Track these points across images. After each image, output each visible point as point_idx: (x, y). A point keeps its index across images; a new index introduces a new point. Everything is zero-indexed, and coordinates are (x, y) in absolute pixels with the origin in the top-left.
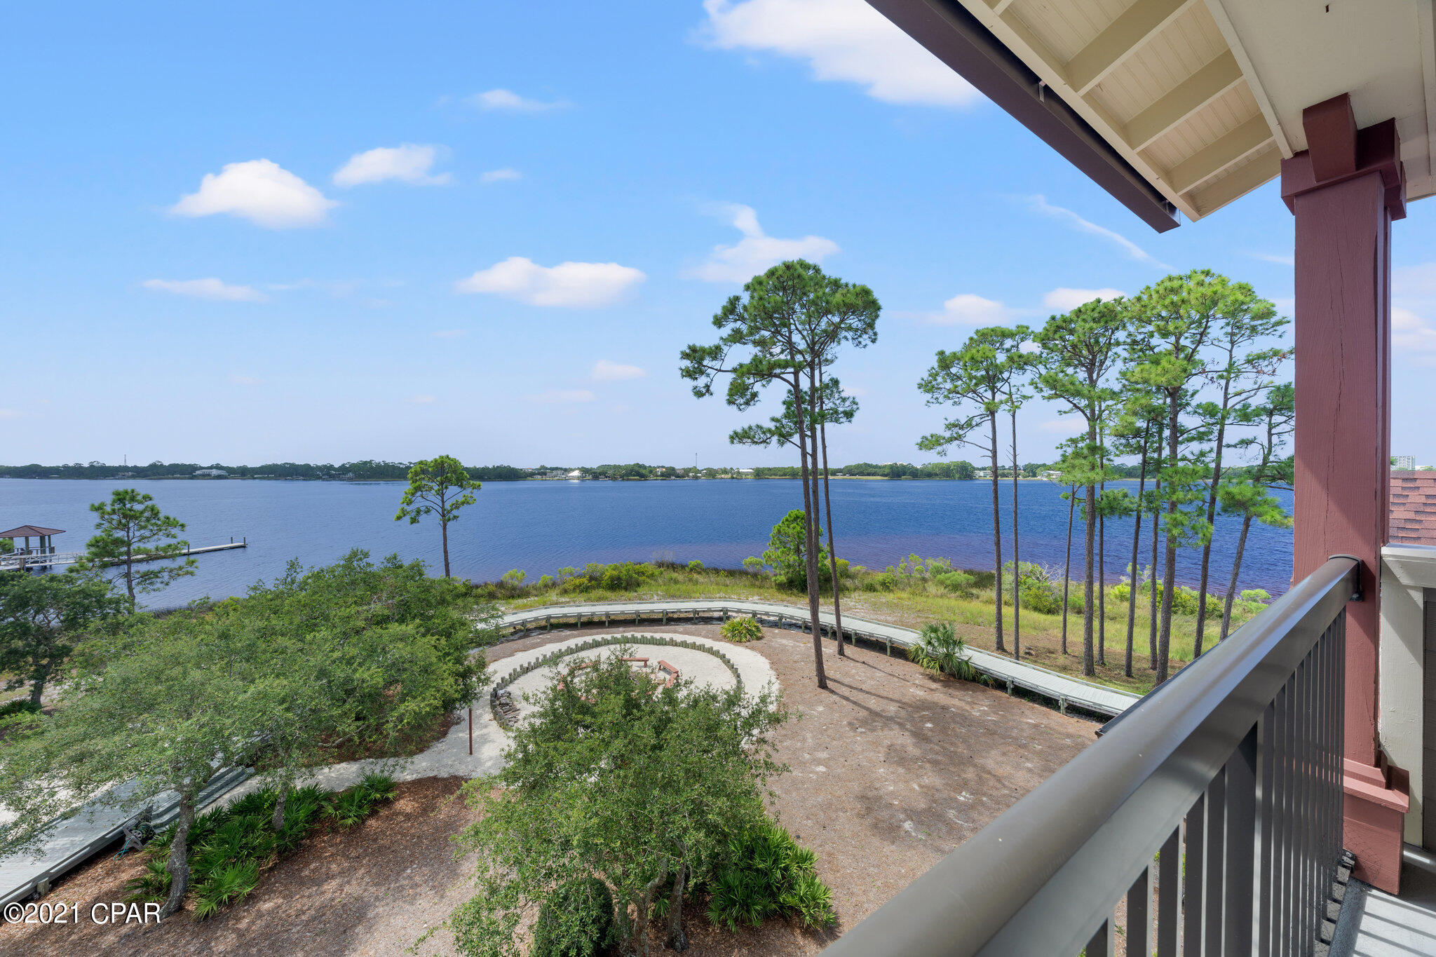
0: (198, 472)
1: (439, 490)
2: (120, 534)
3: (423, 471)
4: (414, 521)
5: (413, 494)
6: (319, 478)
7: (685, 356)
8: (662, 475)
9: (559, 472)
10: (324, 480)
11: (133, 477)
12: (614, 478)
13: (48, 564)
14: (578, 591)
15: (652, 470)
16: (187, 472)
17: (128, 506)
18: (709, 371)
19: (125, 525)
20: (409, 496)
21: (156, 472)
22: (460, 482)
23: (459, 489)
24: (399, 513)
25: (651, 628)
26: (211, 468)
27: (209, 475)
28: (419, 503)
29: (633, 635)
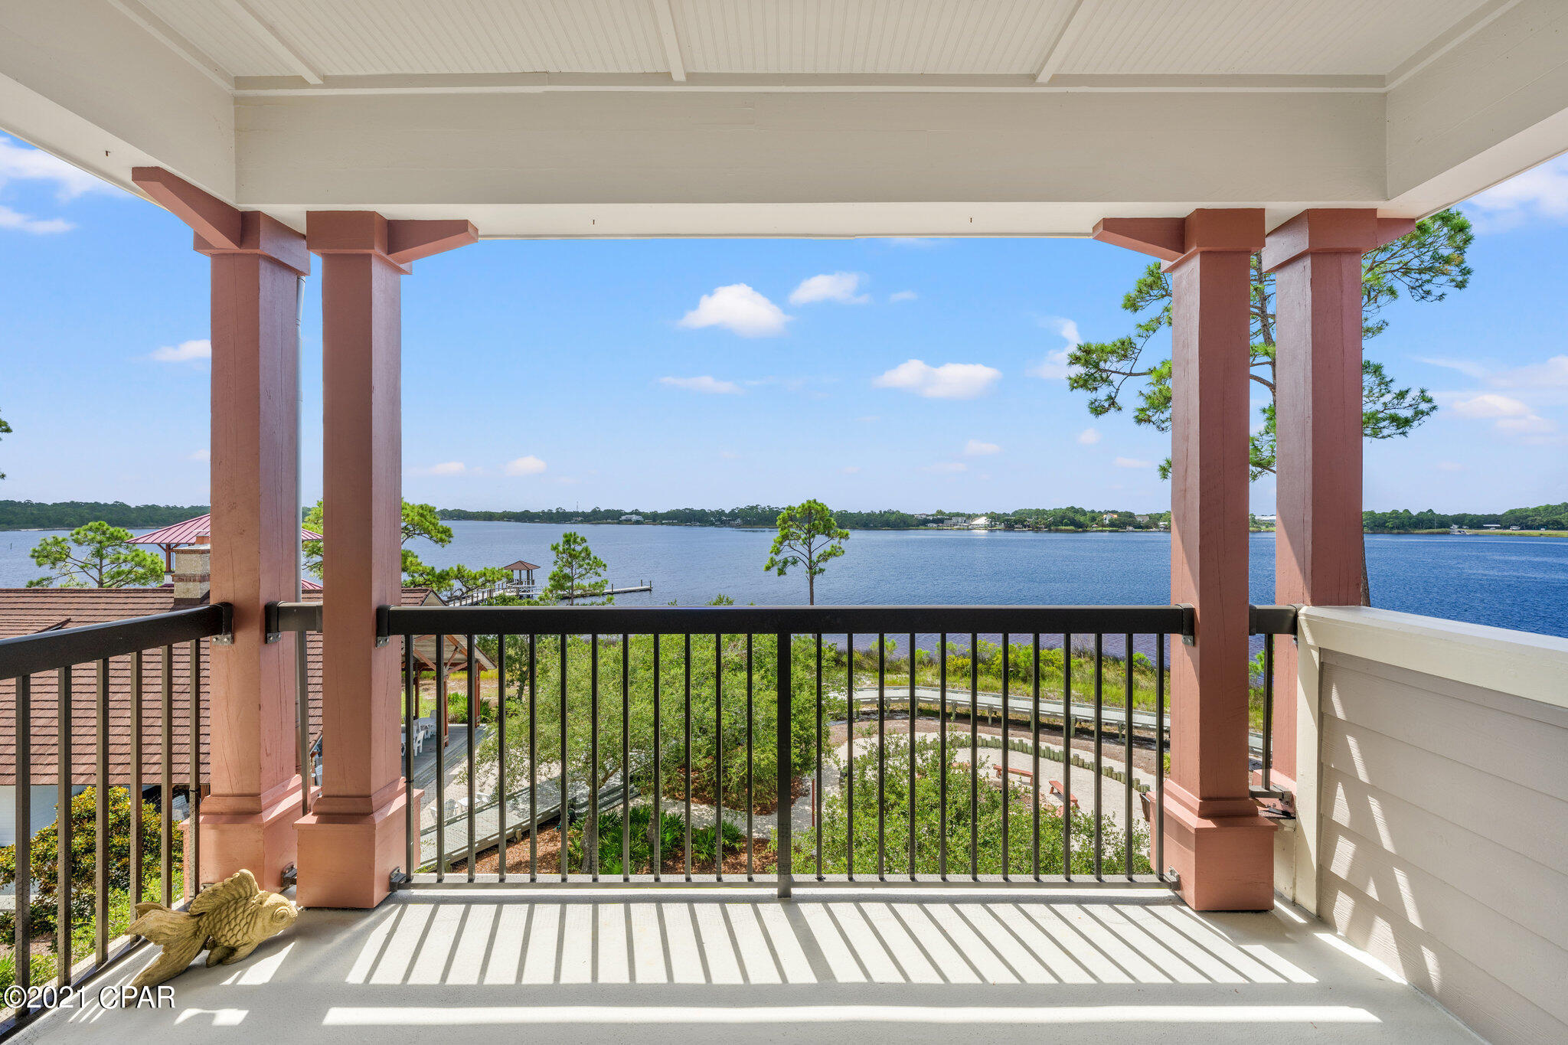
0: (623, 518)
1: (806, 539)
2: (567, 571)
3: (792, 518)
4: (781, 572)
5: (781, 543)
6: (712, 524)
7: (1075, 360)
8: (1112, 524)
9: (960, 519)
10: (716, 526)
11: (582, 522)
12: (1036, 529)
13: (531, 593)
14: (959, 674)
15: (1095, 517)
16: (614, 517)
17: (572, 546)
18: (1113, 377)
19: (570, 563)
20: (777, 544)
21: (596, 517)
22: (827, 531)
23: (827, 539)
24: (768, 562)
25: (1052, 738)
26: (631, 513)
27: (630, 520)
28: (787, 553)
29: (1021, 741)
